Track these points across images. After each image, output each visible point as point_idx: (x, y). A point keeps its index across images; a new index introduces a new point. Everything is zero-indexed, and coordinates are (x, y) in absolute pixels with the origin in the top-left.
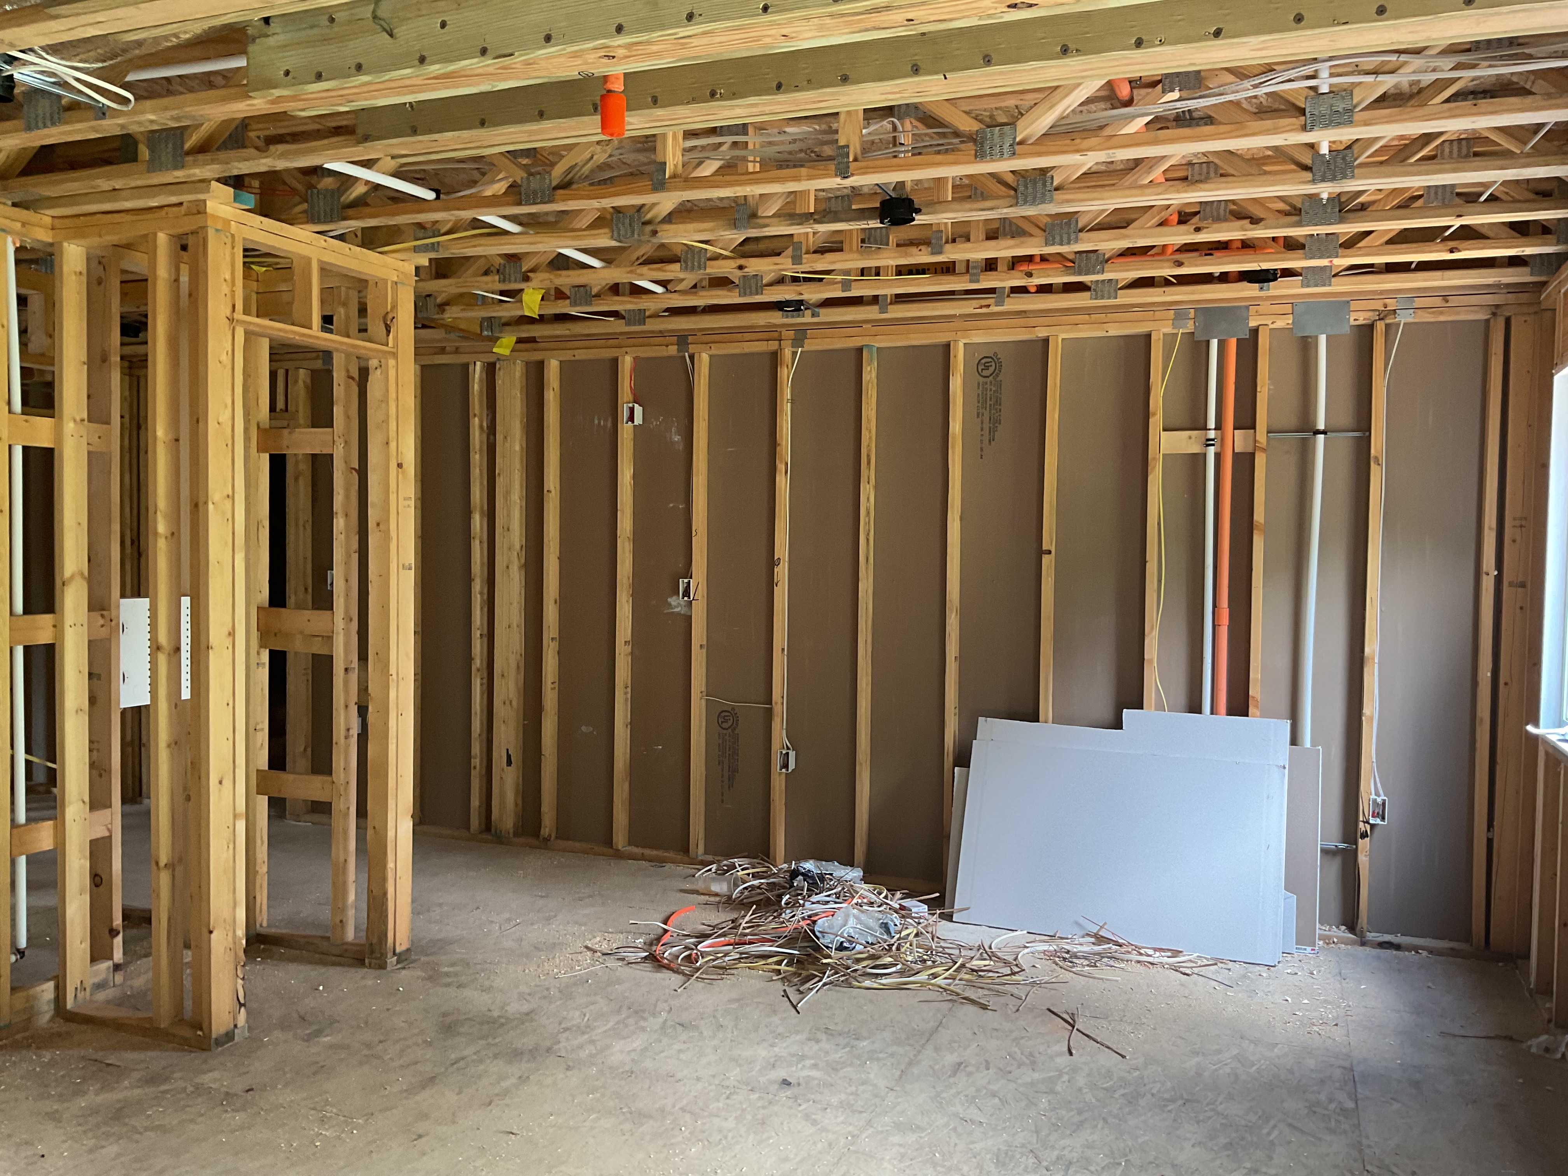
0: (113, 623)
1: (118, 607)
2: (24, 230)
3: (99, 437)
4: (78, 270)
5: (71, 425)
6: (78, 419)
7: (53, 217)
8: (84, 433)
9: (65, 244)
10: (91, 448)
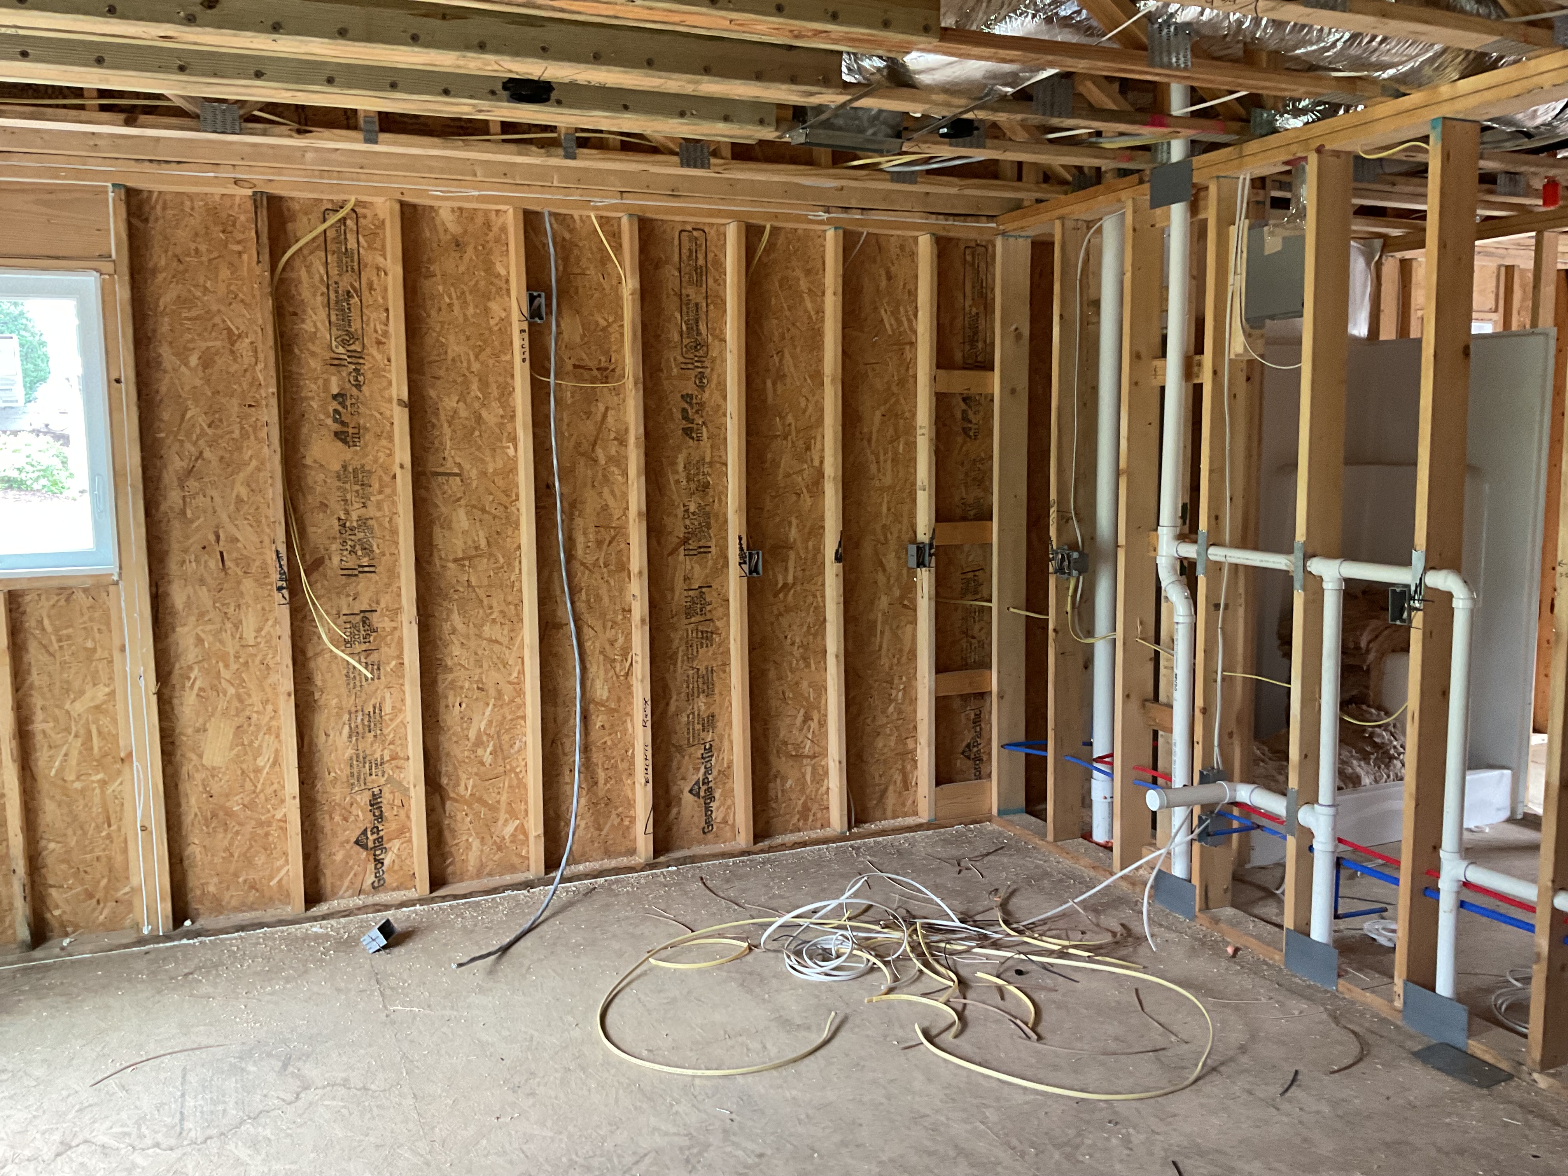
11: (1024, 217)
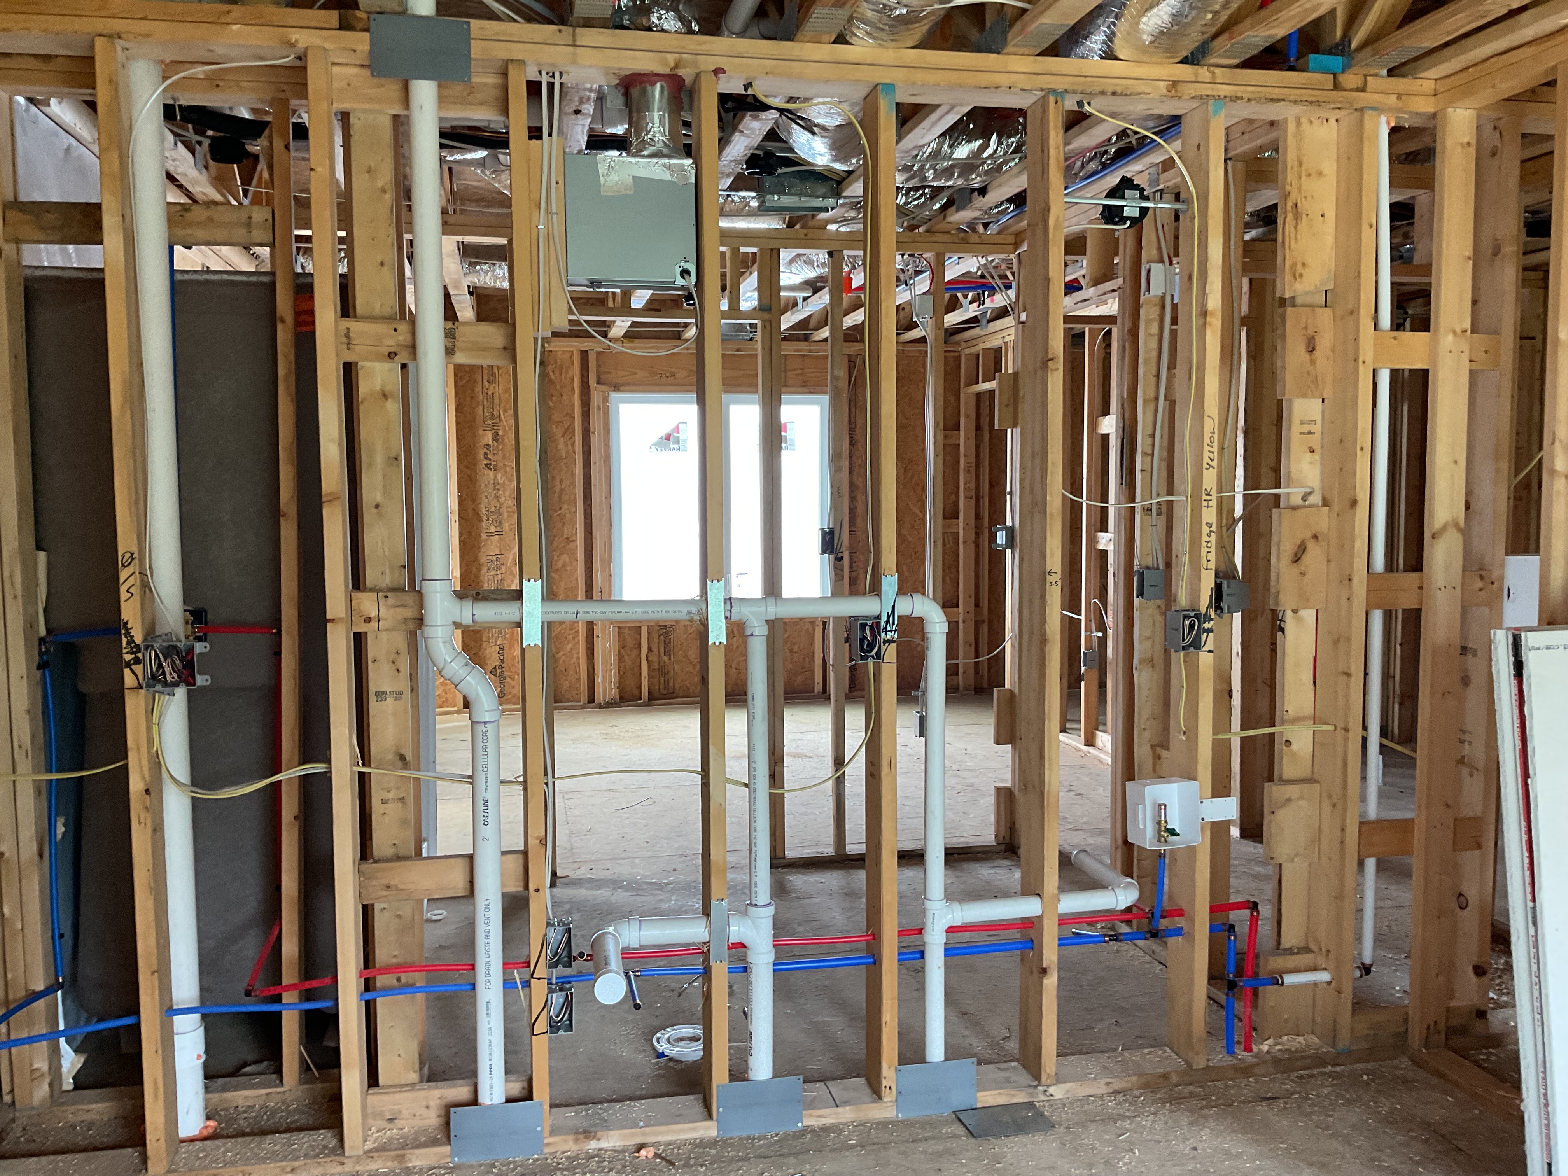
0: (1495, 586)
1: (1503, 566)
2: (1400, 104)
3: (1486, 352)
4: (1466, 140)
5: (1450, 337)
6: (1458, 331)
7: (1436, 80)
8: (1465, 347)
9: (1450, 110)
10: (1475, 366)
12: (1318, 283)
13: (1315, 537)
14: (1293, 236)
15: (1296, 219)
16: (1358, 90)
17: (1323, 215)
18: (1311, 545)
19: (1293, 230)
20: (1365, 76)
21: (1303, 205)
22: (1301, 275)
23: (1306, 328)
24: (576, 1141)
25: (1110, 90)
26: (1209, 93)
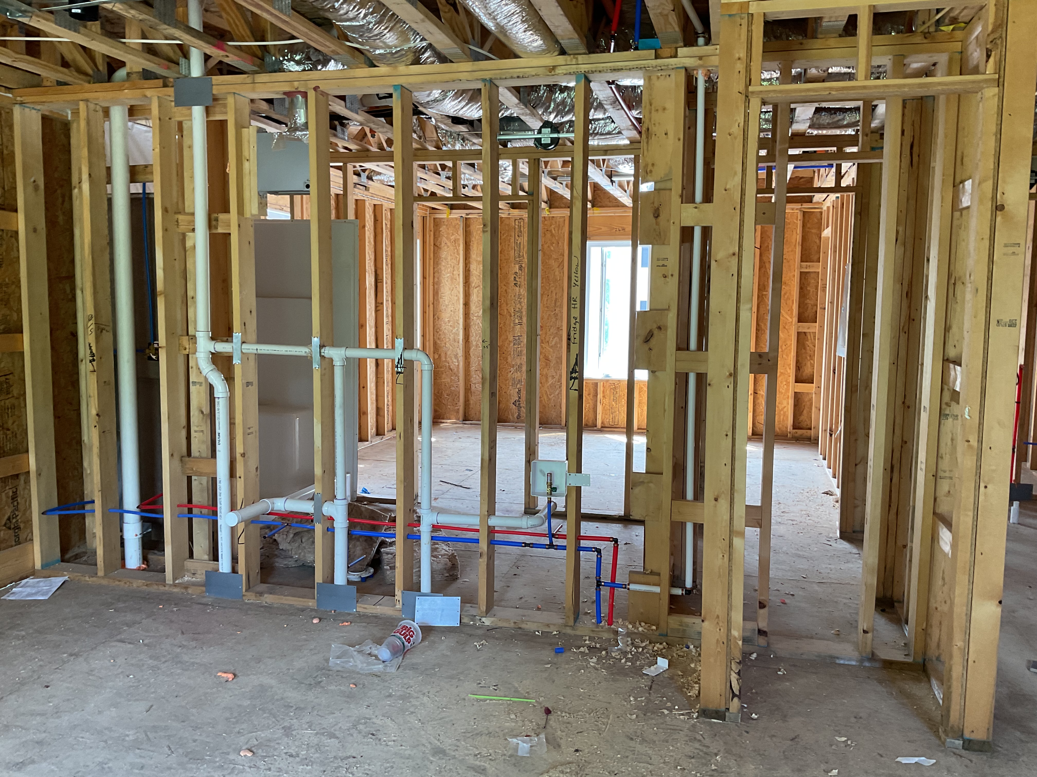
11: (44, 94)
12: (663, 176)
13: (659, 328)
14: (645, 148)
15: (647, 138)
16: (671, 57)
17: (666, 134)
18: (656, 332)
19: (645, 144)
20: (676, 48)
21: (653, 129)
22: (651, 171)
23: (653, 203)
24: (256, 596)
25: (515, 76)
26: (575, 70)
